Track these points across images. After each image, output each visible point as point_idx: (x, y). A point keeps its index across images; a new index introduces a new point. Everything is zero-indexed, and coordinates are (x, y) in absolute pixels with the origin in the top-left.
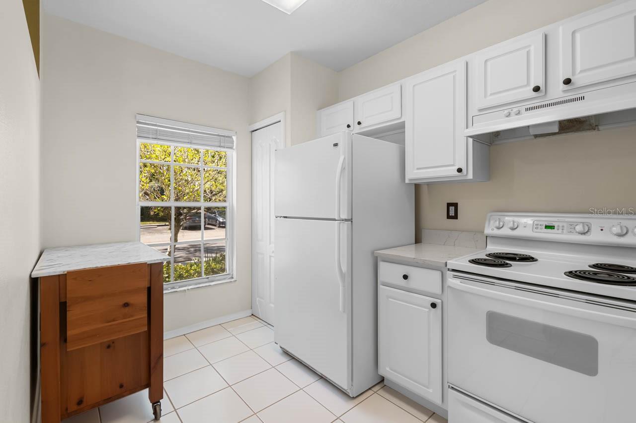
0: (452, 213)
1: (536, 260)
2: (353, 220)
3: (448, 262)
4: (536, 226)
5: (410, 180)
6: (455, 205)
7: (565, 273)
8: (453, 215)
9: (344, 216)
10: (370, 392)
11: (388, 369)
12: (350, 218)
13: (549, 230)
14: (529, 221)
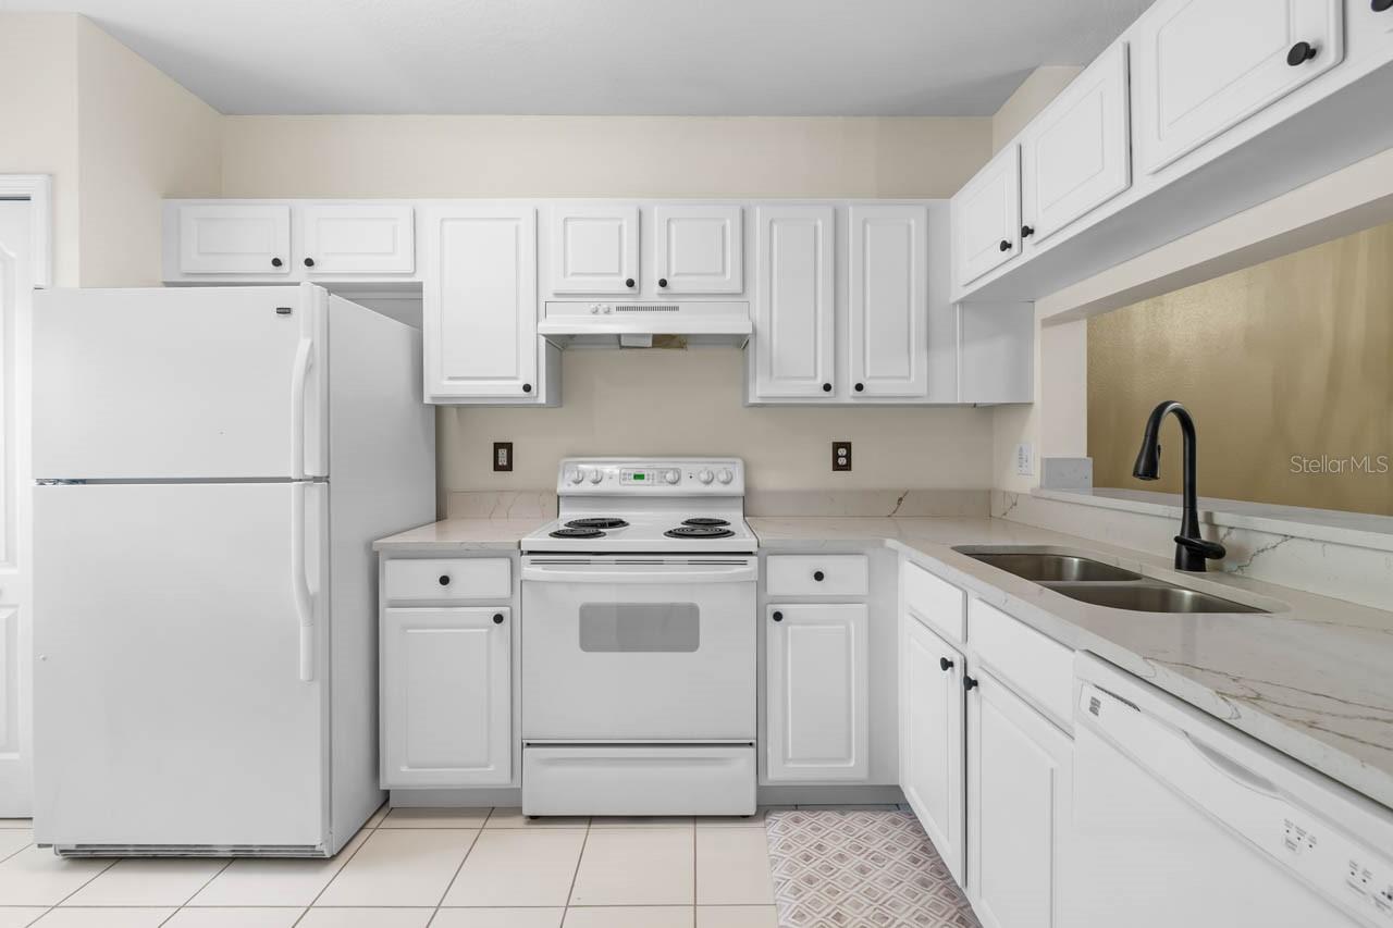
0: (503, 461)
1: (627, 524)
2: (331, 480)
3: (523, 540)
4: (623, 476)
5: (433, 398)
6: (509, 447)
7: (665, 534)
8: (505, 464)
9: (312, 470)
10: (365, 833)
11: (404, 769)
12: (326, 474)
13: (639, 481)
14: (611, 469)
